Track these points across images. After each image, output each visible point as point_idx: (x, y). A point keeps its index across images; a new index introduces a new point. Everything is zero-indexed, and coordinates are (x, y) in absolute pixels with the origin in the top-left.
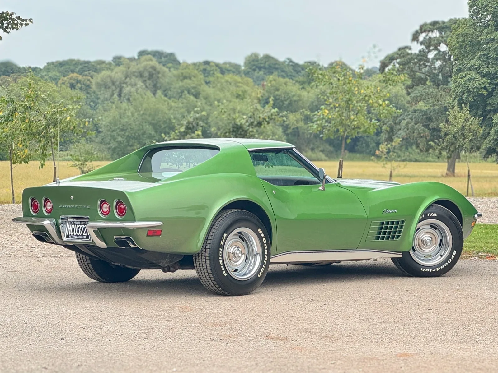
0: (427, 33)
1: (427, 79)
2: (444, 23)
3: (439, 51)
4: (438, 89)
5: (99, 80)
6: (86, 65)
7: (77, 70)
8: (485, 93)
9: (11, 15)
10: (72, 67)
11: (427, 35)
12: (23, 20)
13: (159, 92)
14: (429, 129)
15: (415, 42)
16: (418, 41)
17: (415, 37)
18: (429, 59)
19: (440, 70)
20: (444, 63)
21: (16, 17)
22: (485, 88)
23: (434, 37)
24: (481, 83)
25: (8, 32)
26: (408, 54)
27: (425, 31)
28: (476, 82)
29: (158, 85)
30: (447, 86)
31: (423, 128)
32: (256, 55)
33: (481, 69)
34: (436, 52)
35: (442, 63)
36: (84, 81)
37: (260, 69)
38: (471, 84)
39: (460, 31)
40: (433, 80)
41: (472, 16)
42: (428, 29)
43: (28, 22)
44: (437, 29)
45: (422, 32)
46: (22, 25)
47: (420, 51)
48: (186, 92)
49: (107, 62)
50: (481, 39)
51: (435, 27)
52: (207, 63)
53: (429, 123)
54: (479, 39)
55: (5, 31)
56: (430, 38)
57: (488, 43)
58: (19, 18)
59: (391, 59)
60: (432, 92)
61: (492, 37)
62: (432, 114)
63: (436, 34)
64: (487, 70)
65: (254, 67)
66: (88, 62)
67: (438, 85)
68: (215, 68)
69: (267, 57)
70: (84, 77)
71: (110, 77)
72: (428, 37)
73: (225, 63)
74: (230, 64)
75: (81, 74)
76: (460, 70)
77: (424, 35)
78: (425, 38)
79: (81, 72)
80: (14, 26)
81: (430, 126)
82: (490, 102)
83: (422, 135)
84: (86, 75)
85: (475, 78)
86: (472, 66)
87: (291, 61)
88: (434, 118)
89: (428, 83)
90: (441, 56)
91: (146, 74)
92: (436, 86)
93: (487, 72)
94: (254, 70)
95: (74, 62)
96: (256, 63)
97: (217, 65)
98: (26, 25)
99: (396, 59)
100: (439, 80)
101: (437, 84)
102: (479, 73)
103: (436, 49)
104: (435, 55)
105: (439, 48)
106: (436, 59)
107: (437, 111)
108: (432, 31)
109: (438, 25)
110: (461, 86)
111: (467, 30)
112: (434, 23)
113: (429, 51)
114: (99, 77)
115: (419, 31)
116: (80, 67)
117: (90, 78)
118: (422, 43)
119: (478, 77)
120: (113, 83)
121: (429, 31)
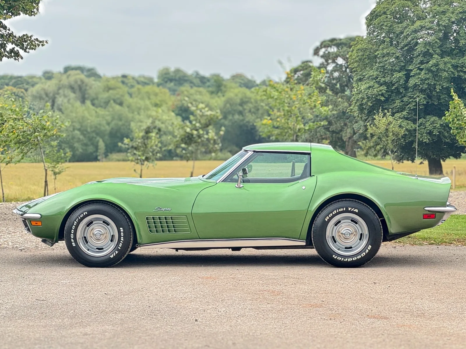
0: (326, 49)
1: (326, 88)
2: (341, 40)
3: (337, 64)
4: (337, 96)
5: (35, 93)
6: (20, 79)
7: (11, 83)
8: (383, 99)
9: (31, 37)
10: (7, 81)
11: (326, 50)
12: (41, 42)
13: (88, 103)
14: (329, 131)
15: (316, 57)
16: (318, 55)
17: (316, 52)
18: (328, 70)
19: (338, 80)
20: (341, 75)
21: (35, 39)
22: (382, 95)
23: (332, 52)
24: (379, 91)
25: (28, 52)
26: (310, 67)
27: (325, 47)
28: (375, 90)
29: (87, 96)
30: (344, 94)
31: (324, 130)
32: (167, 69)
33: (378, 79)
34: (334, 65)
35: (340, 74)
36: (18, 93)
37: (171, 80)
38: (370, 91)
39: (359, 46)
40: (331, 89)
41: (369, 34)
42: (327, 45)
43: (45, 43)
44: (334, 45)
45: (321, 48)
46: (39, 45)
47: (321, 64)
48: (112, 102)
49: (38, 76)
50: (378, 54)
51: (333, 43)
52: (124, 76)
53: (329, 126)
54: (376, 54)
55: (25, 51)
56: (329, 52)
57: (384, 57)
58: (37, 40)
59: (296, 71)
60: (332, 100)
61: (388, 52)
62: (331, 118)
63: (333, 50)
64: (384, 80)
65: (166, 80)
66: (21, 77)
67: (337, 94)
68: (131, 80)
69: (178, 71)
70: (18, 90)
71: (44, 89)
72: (327, 52)
73: (140, 77)
74: (144, 77)
75: (15, 87)
76: (360, 80)
77: (323, 50)
78: (324, 53)
79: (14, 85)
80: (32, 46)
81: (330, 129)
82: (387, 107)
83: (323, 137)
84: (20, 88)
85: (373, 86)
86: (371, 76)
87: (197, 74)
88: (333, 122)
89: (328, 91)
90: (338, 68)
91: (76, 87)
92: (335, 94)
93: (384, 81)
94: (166, 82)
95: (9, 77)
96: (167, 76)
97: (133, 78)
98: (43, 45)
99: (300, 71)
100: (337, 88)
101: (335, 93)
102: (377, 82)
103: (334, 62)
104: (334, 67)
105: (336, 61)
106: (334, 70)
107: (336, 116)
108: (331, 47)
109: (335, 42)
110: (361, 94)
111: (366, 46)
112: (333, 40)
113: (328, 64)
114: (33, 90)
115: (320, 47)
116: (14, 81)
117: (23, 90)
118: (322, 57)
119: (377, 85)
120: (47, 95)
121: (328, 47)
